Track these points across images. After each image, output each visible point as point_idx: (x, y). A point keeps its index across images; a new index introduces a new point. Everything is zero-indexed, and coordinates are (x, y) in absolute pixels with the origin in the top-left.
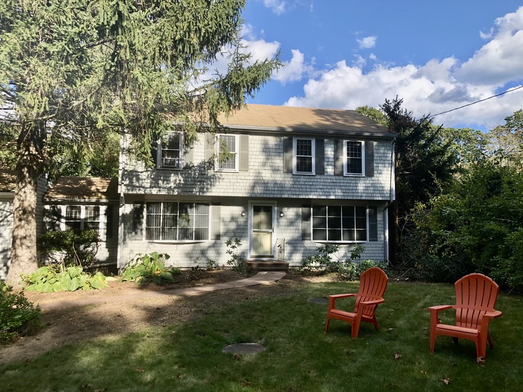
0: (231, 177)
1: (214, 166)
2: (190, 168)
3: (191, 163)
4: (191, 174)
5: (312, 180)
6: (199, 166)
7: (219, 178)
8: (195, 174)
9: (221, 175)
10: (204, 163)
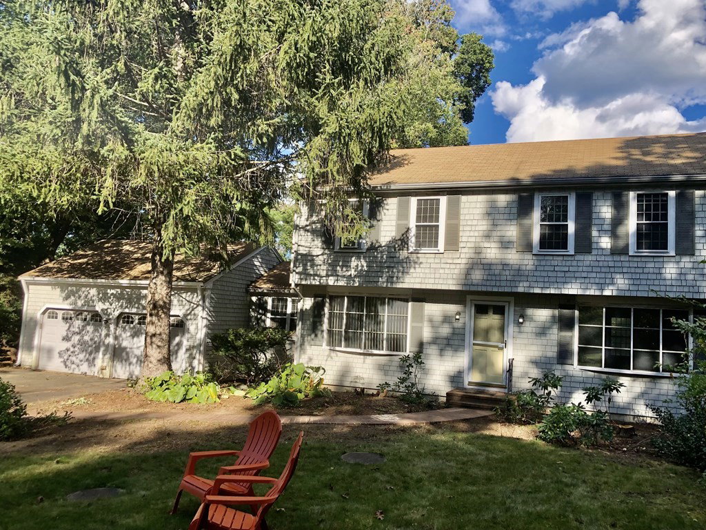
0: (432, 260)
1: (408, 245)
2: (376, 249)
3: (377, 242)
4: (377, 257)
5: (568, 263)
6: (388, 246)
7: (415, 263)
8: (382, 257)
9: (418, 258)
10: (394, 241)
